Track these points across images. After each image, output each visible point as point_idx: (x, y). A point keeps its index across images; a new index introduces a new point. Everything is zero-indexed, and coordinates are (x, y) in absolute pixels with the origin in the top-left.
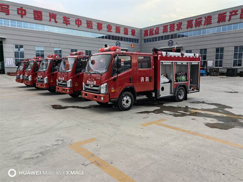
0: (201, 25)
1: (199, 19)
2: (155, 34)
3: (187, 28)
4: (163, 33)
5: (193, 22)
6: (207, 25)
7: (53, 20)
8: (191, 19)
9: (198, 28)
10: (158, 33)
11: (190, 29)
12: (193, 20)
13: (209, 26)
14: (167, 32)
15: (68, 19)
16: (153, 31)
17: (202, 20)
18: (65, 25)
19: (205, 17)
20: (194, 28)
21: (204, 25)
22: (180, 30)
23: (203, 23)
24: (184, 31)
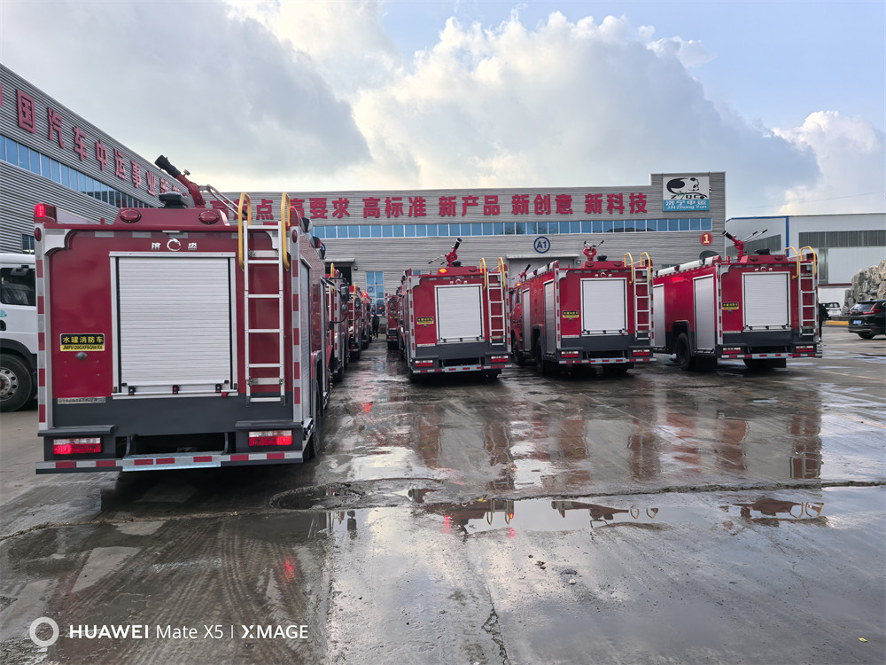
0: (402, 213)
1: (394, 199)
3: (365, 217)
5: (379, 203)
6: (416, 216)
8: (375, 197)
9: (393, 219)
11: (371, 219)
12: (379, 200)
13: (420, 219)
17: (402, 204)
19: (410, 199)
20: (383, 219)
21: (410, 215)
22: (345, 217)
23: (406, 210)
24: (357, 223)
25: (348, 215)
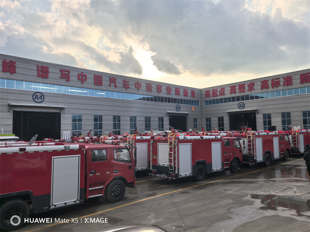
0: (280, 85)
1: (275, 79)
2: (220, 96)
3: (262, 89)
4: (231, 94)
5: (269, 82)
6: (287, 86)
7: (113, 84)
8: (266, 79)
9: (275, 89)
10: (224, 95)
11: (265, 90)
12: (268, 81)
13: (289, 87)
14: (235, 93)
15: (128, 83)
16: (217, 91)
17: (280, 81)
18: (124, 89)
19: (284, 78)
20: (270, 89)
21: (284, 85)
22: (253, 91)
23: (282, 84)
24: (259, 92)
25: (254, 89)
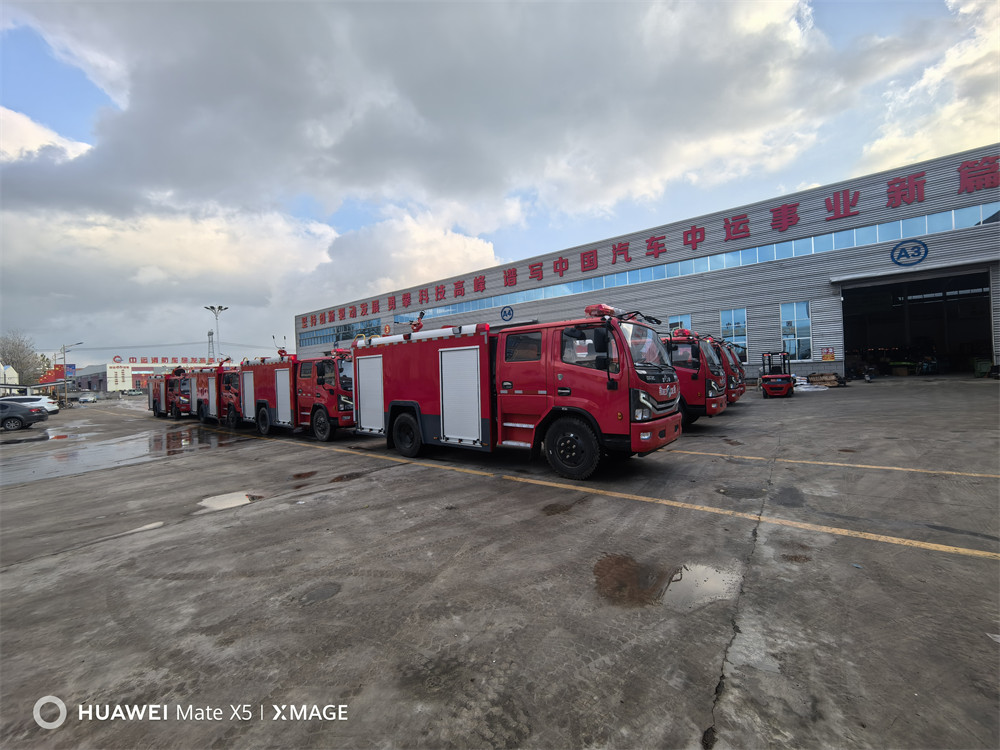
7: (621, 258)
15: (660, 242)
